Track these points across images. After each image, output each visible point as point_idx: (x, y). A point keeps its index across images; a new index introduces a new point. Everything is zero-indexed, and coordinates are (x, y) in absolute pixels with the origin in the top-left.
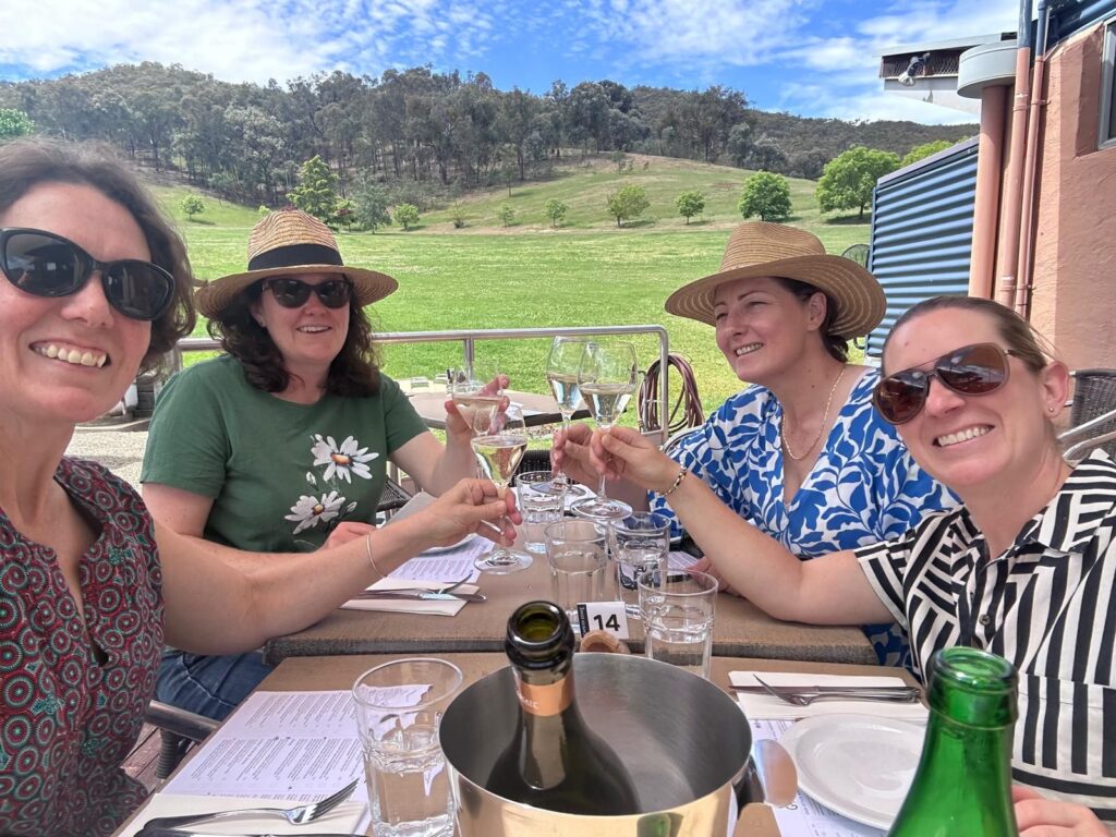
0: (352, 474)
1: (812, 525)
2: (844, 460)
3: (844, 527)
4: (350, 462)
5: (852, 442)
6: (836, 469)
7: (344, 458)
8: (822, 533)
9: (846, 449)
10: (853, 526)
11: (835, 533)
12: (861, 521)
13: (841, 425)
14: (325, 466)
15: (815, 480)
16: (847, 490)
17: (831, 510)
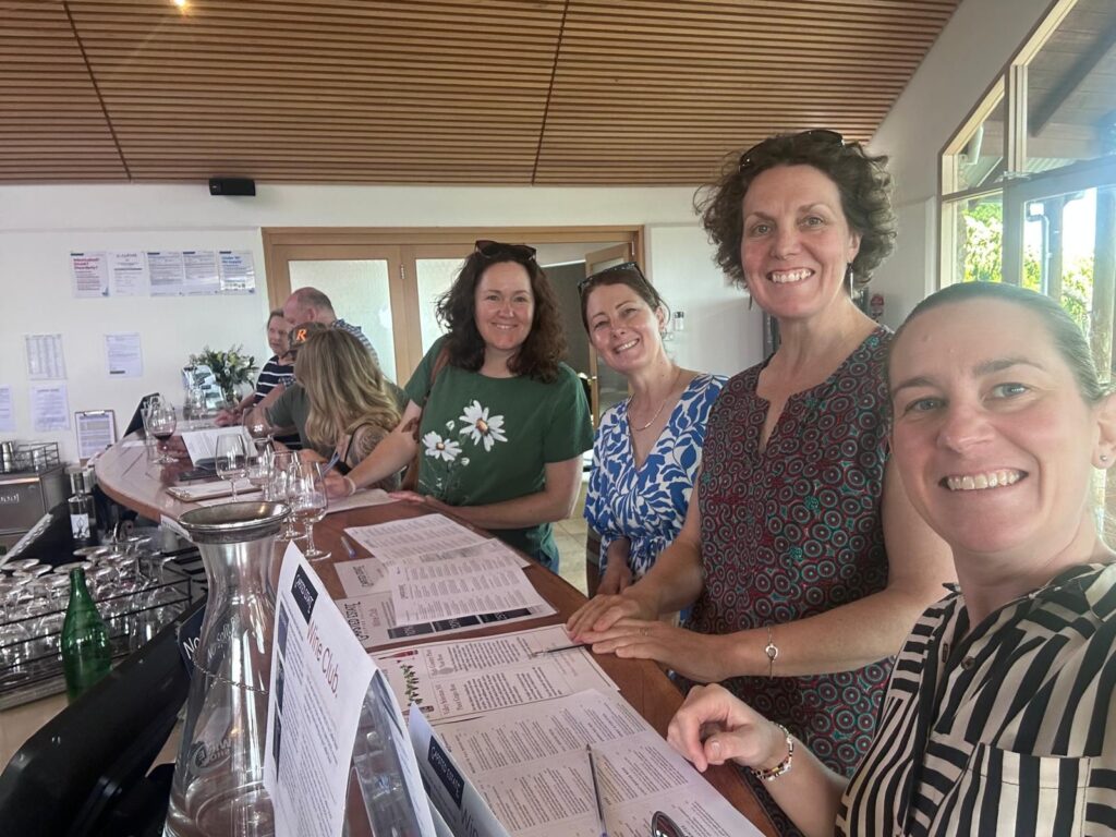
0: (482, 439)
1: (653, 479)
2: (681, 430)
3: (675, 479)
4: (488, 432)
5: (688, 418)
6: (675, 438)
7: (485, 427)
8: (659, 484)
9: (683, 423)
10: (681, 479)
11: (668, 483)
12: (686, 476)
13: (681, 406)
14: (469, 424)
15: (660, 447)
16: (680, 451)
17: (667, 467)
